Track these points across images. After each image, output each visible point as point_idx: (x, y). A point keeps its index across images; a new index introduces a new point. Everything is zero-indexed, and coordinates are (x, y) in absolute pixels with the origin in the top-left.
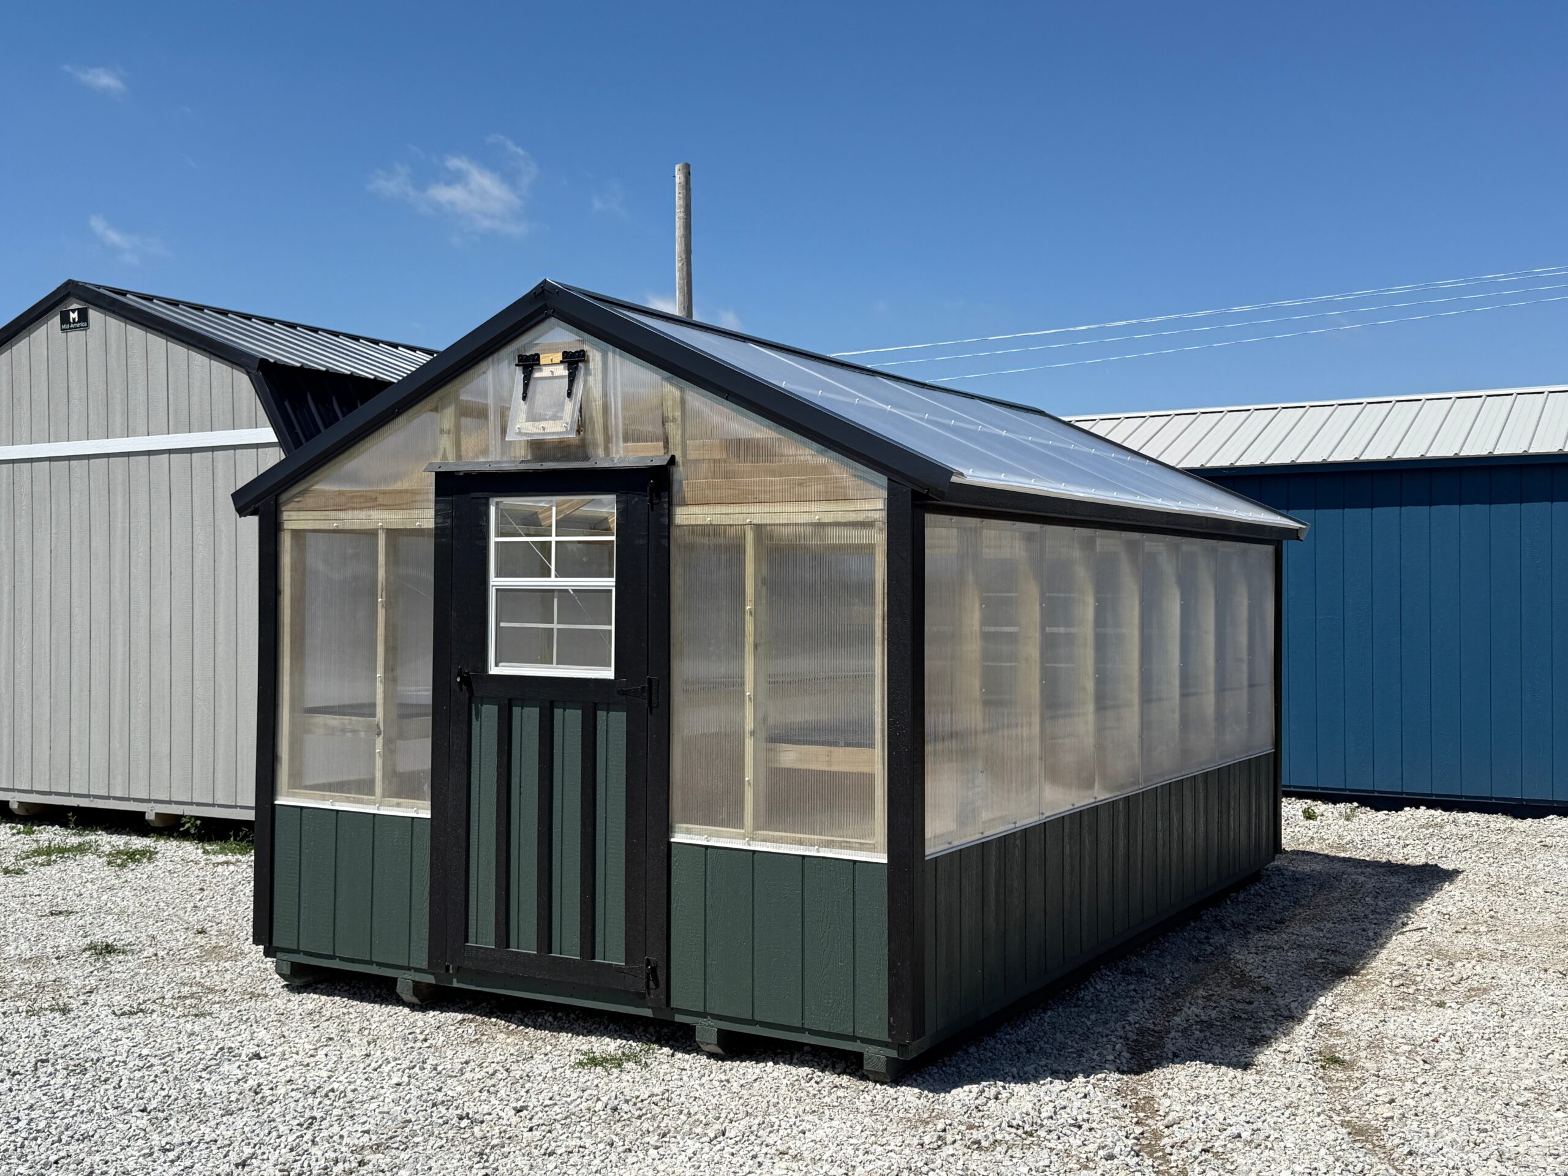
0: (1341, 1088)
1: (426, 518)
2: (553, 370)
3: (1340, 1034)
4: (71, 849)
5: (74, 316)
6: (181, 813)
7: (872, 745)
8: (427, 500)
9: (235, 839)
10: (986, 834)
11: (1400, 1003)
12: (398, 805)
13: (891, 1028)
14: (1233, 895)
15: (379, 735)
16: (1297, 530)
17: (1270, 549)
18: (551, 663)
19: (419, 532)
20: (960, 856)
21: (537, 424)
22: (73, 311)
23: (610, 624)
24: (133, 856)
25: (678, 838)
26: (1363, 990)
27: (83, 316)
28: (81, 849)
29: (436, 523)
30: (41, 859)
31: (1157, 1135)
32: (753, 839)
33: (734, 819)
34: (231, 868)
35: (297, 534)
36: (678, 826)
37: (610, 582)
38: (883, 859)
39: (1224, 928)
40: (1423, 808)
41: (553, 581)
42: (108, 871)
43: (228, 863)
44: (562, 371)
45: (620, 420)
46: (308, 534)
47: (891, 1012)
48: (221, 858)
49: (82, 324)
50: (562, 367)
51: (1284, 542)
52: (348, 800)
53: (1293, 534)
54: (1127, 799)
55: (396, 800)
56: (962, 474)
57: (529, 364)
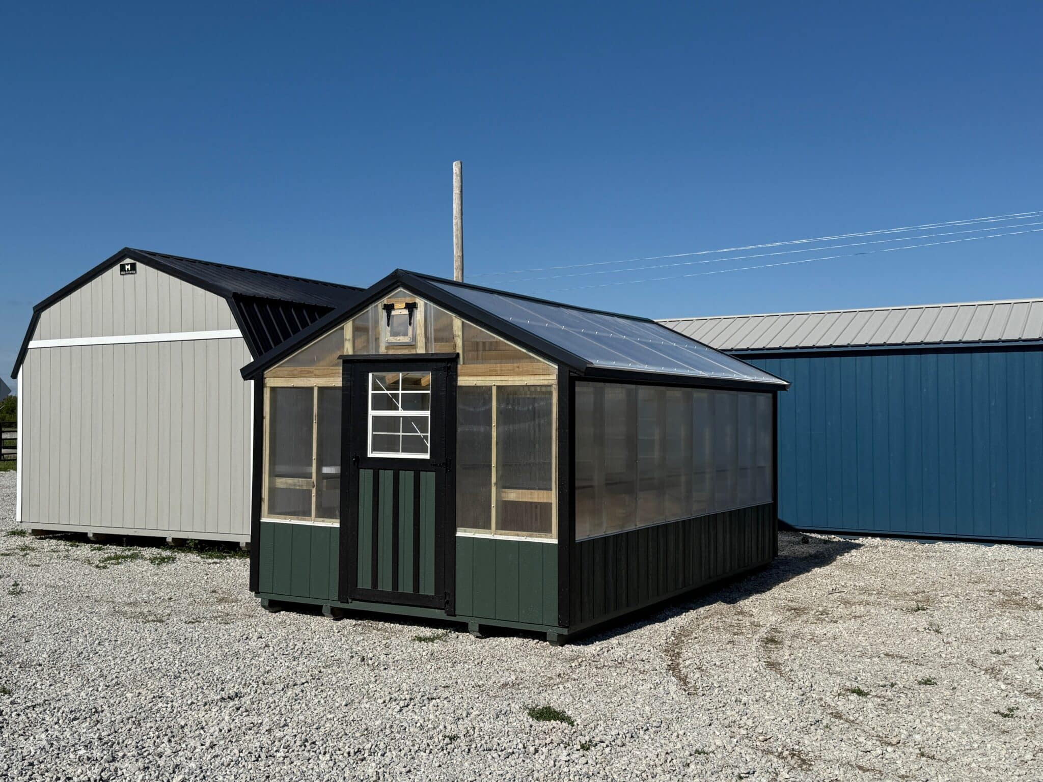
0: (771, 651)
1: (337, 381)
2: (400, 311)
3: (780, 632)
4: (127, 557)
5: (128, 267)
6: (186, 538)
7: (551, 489)
8: (339, 373)
9: (218, 551)
10: (607, 533)
11: (816, 621)
12: (323, 521)
13: (559, 620)
14: (749, 577)
15: (313, 487)
16: (784, 386)
17: (770, 395)
18: (399, 452)
19: (335, 388)
20: (593, 542)
21: (396, 338)
22: (128, 264)
23: (428, 433)
24: (163, 560)
25: (460, 533)
26: (800, 616)
27: (133, 267)
28: (134, 557)
29: (343, 384)
30: (113, 561)
31: (678, 664)
32: (496, 534)
33: (486, 526)
34: (218, 565)
35: (273, 389)
36: (458, 529)
37: (427, 413)
38: (555, 541)
39: (739, 591)
40: (870, 538)
41: (401, 413)
42: (152, 566)
43: (216, 563)
44: (406, 312)
45: (433, 336)
46: (278, 389)
47: (559, 613)
48: (210, 561)
49: (133, 272)
50: (404, 310)
51: (779, 392)
52: (298, 519)
53: (783, 387)
54: (684, 522)
55: (322, 519)
56: (592, 363)
57: (389, 308)
